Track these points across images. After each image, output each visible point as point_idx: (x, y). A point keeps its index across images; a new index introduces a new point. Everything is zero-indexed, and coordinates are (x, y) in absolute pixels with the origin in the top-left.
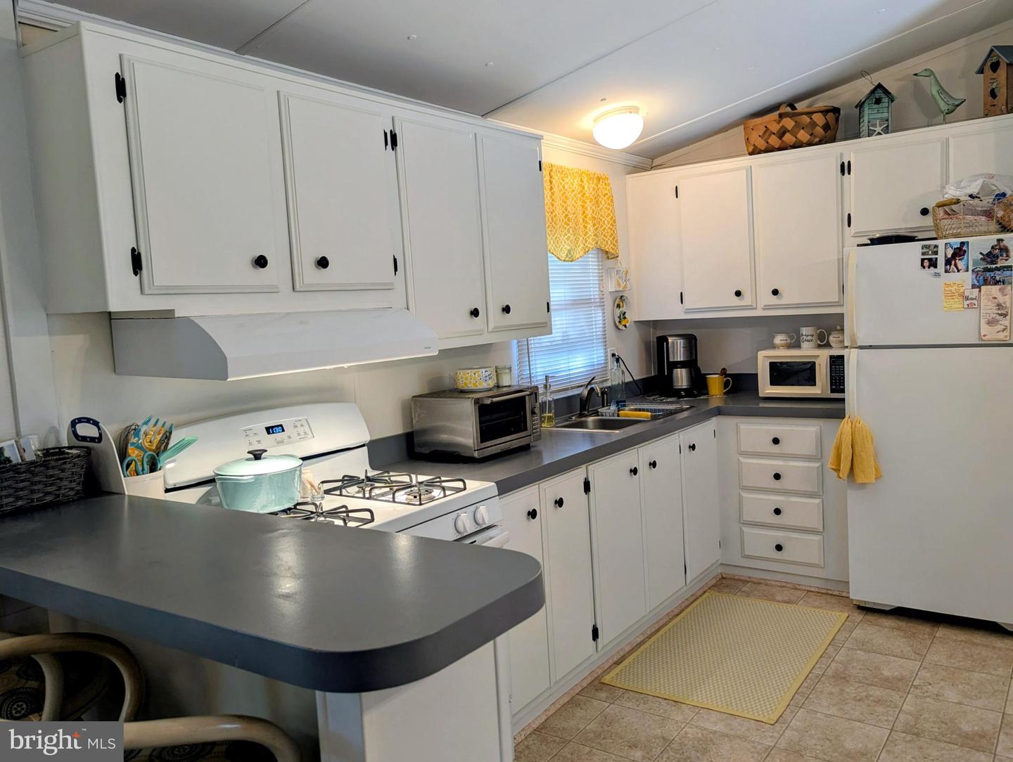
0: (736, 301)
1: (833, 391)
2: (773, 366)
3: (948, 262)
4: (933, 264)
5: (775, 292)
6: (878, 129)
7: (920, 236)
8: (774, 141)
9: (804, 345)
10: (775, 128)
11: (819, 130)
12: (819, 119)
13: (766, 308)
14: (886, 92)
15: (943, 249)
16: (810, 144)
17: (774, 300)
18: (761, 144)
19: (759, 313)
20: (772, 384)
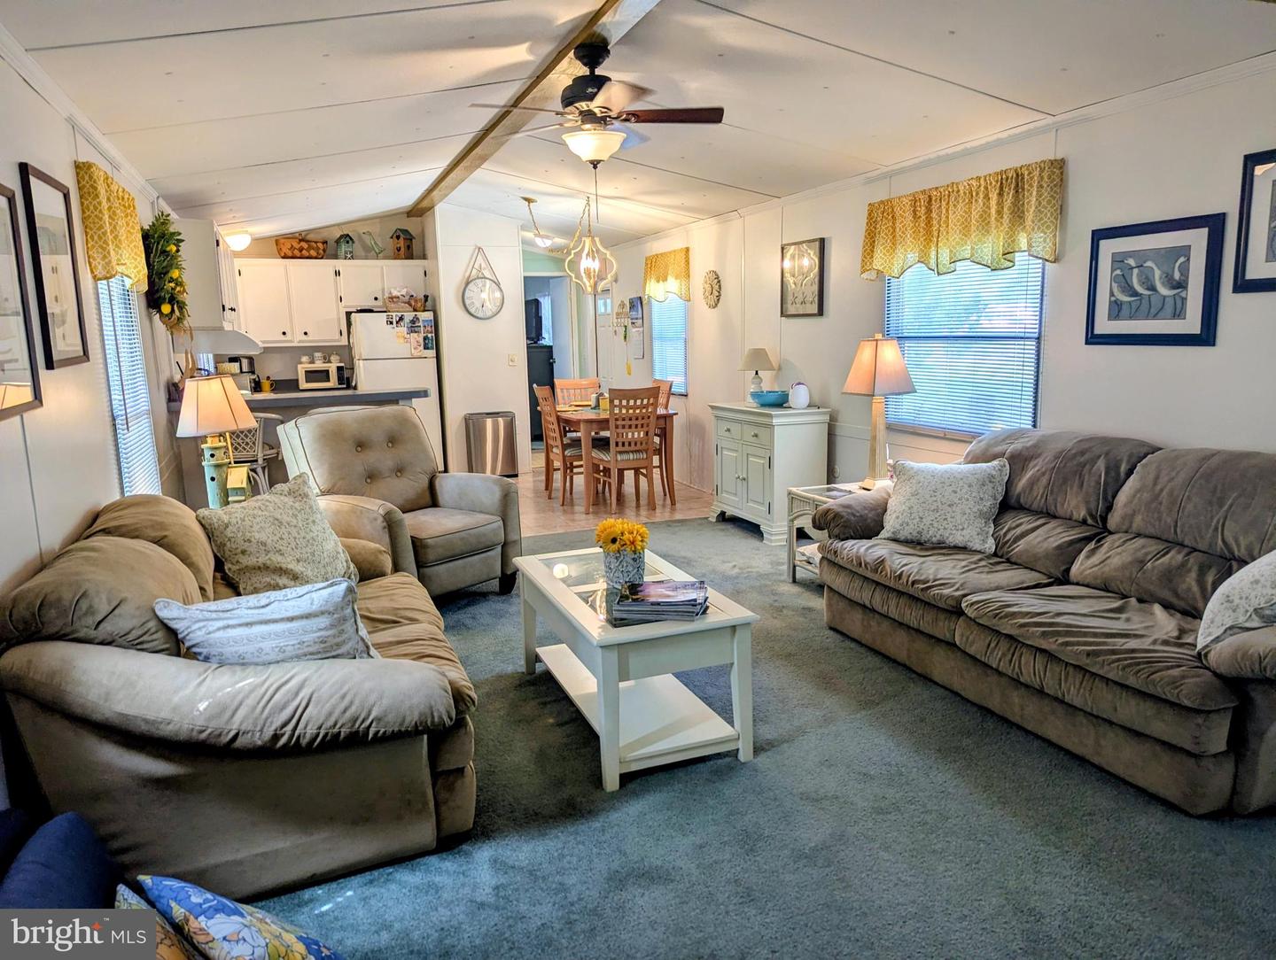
0: (283, 338)
1: (339, 384)
2: (307, 372)
3: (397, 323)
4: (391, 323)
5: (306, 333)
6: (349, 256)
7: (375, 310)
8: (297, 253)
9: (317, 362)
10: (297, 246)
11: (321, 252)
12: (320, 245)
13: (300, 342)
14: (351, 238)
15: (395, 316)
16: (316, 258)
17: (305, 337)
18: (290, 254)
19: (295, 344)
20: (306, 382)
